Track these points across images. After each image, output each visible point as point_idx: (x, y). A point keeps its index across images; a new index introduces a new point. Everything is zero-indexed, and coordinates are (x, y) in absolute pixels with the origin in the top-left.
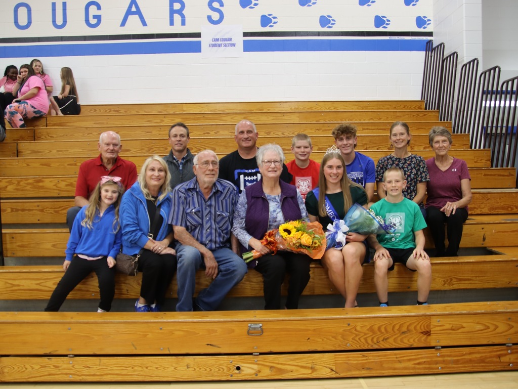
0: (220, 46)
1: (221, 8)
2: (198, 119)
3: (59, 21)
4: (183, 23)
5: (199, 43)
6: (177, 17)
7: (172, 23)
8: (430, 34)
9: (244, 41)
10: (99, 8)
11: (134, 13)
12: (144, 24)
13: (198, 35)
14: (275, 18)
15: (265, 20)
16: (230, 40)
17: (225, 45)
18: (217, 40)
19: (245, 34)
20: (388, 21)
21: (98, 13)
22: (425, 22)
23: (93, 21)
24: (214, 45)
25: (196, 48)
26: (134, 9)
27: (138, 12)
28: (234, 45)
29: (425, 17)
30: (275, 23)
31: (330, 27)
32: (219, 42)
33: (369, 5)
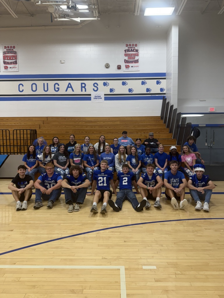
0: (97, 98)
1: (97, 86)
2: (90, 122)
3: (46, 89)
4: (85, 91)
5: (91, 97)
6: (83, 89)
7: (82, 91)
8: (165, 94)
9: (105, 97)
10: (58, 85)
11: (70, 87)
12: (73, 91)
13: (90, 95)
14: (114, 89)
15: (111, 90)
16: (100, 96)
17: (99, 98)
18: (96, 97)
19: (105, 95)
20: (151, 90)
21: (58, 87)
22: (163, 90)
23: (57, 90)
24: (95, 98)
25: (89, 99)
26: (70, 86)
27: (71, 87)
28: (101, 98)
29: (163, 88)
30: (114, 91)
31: (132, 92)
32: (97, 97)
33: (145, 85)
